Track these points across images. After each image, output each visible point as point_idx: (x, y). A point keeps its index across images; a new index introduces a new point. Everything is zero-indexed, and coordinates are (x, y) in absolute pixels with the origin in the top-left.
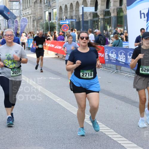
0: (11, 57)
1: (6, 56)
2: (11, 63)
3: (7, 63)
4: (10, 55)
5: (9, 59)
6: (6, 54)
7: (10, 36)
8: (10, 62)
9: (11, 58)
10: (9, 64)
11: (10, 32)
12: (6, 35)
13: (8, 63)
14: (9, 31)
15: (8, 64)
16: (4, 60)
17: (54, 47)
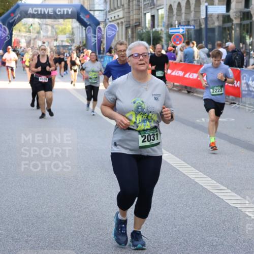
0: (146, 107)
1: (134, 102)
2: (141, 121)
3: (134, 120)
4: (143, 102)
5: (139, 111)
6: (134, 100)
7: (141, 57)
8: (139, 118)
9: (145, 110)
10: (138, 122)
11: (142, 47)
12: (132, 55)
13: (136, 119)
14: (139, 45)
15: (135, 123)
16: (128, 112)
17: (184, 74)
